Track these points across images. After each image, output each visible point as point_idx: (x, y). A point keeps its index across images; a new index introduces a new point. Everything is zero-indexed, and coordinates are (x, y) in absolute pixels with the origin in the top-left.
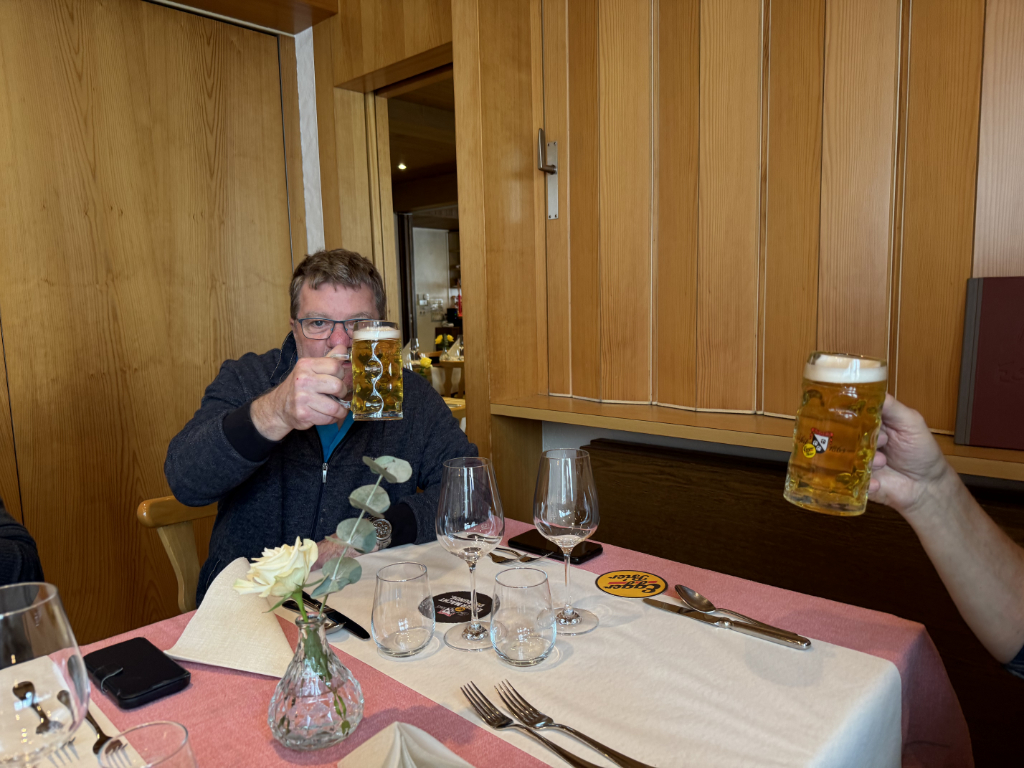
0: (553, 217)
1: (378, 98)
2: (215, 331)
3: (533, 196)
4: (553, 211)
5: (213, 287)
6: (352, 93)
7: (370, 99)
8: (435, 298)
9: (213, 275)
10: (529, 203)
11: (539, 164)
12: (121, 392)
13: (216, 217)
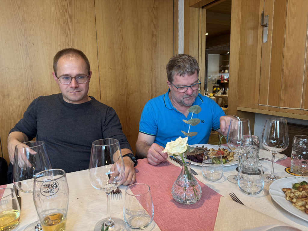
0: (265, 42)
1: (203, 9)
2: (152, 83)
3: (258, 35)
4: (265, 40)
5: (152, 71)
6: (195, 8)
7: (201, 10)
8: (214, 76)
9: (152, 67)
10: (256, 38)
11: (261, 23)
12: (127, 99)
13: (153, 50)
